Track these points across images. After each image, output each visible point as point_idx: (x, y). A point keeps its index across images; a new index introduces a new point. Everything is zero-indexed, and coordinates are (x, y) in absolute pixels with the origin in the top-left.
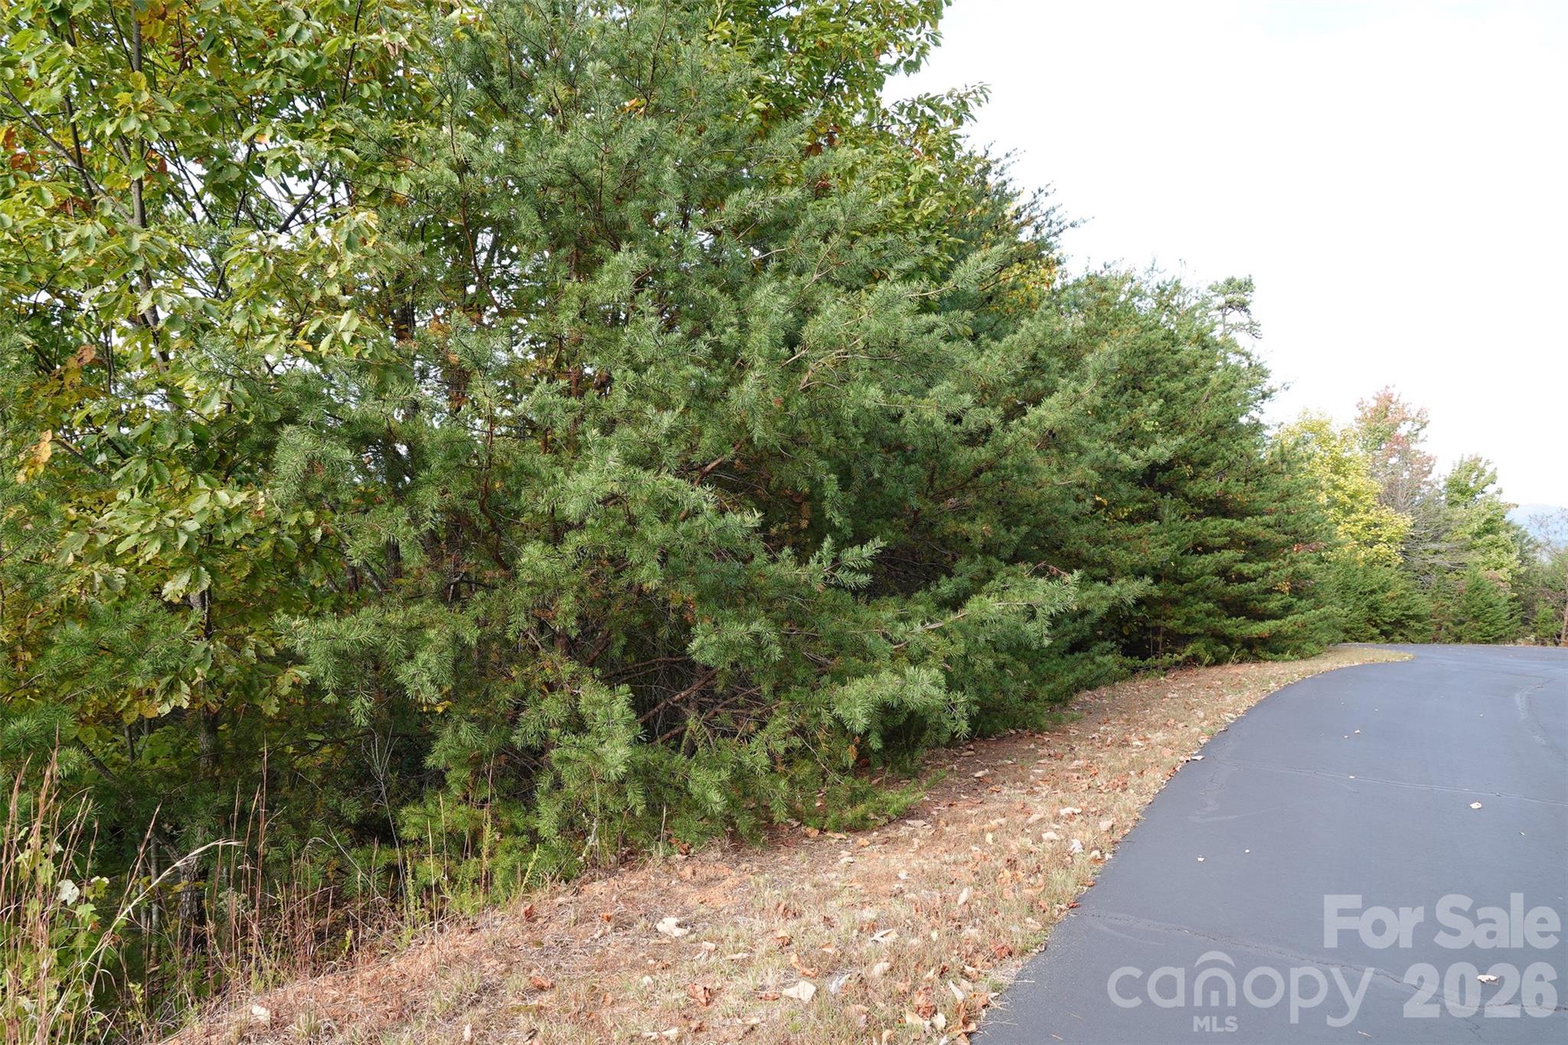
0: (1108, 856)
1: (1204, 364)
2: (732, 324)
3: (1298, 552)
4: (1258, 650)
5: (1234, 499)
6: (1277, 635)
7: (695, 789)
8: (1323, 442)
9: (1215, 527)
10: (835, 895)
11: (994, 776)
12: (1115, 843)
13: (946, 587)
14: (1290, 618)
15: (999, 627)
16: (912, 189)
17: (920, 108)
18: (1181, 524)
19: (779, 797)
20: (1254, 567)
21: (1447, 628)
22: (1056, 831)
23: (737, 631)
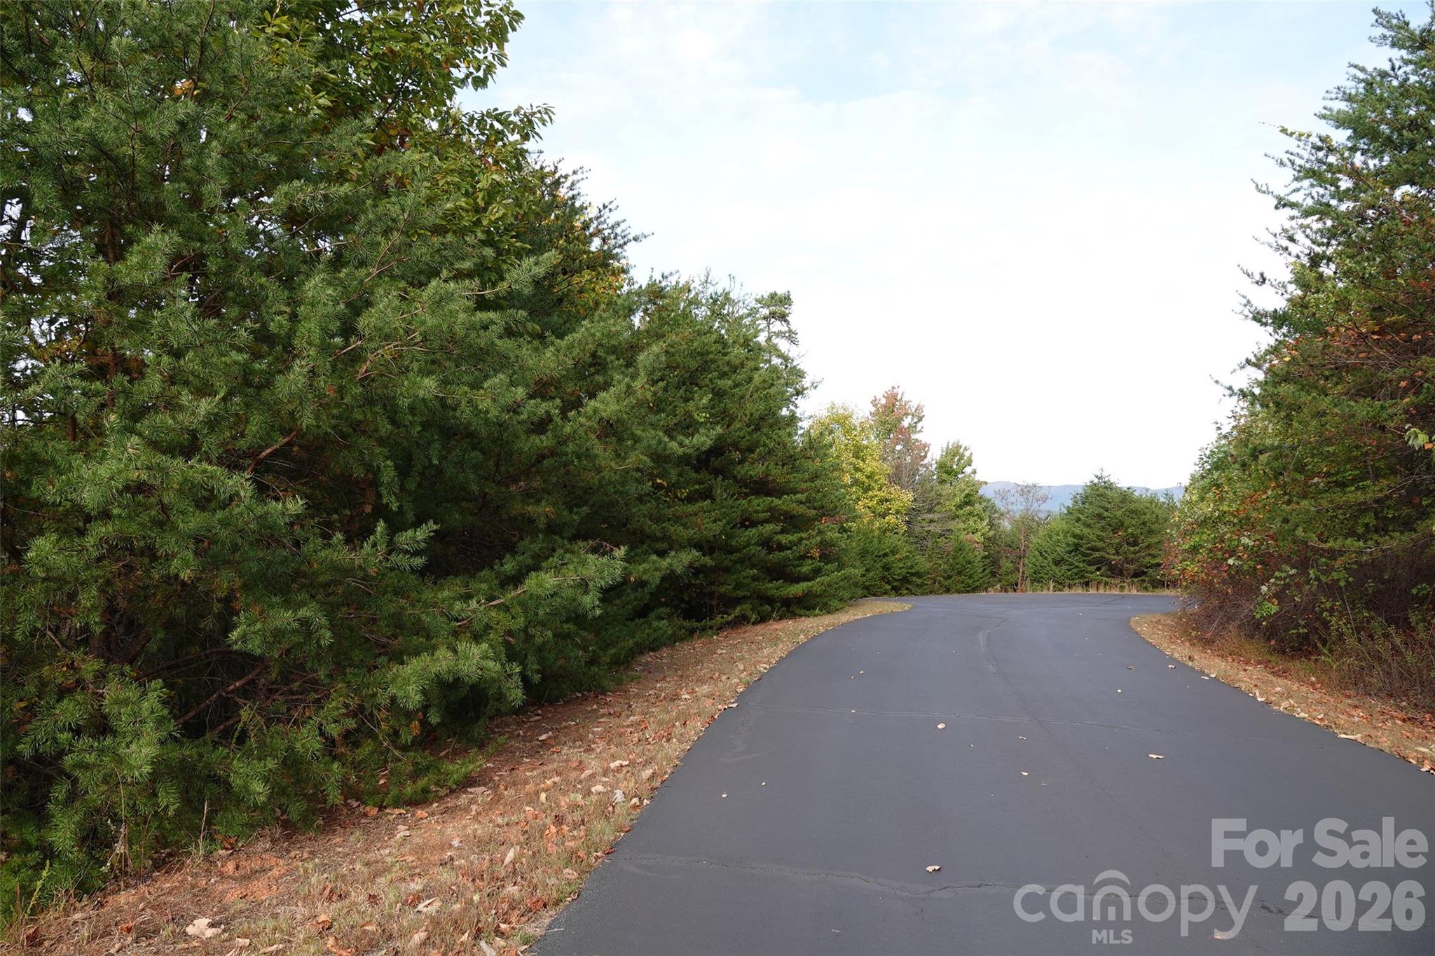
0: (646, 802)
1: (751, 364)
2: (281, 313)
3: (824, 524)
4: (794, 608)
5: (774, 481)
6: (809, 595)
7: (236, 782)
8: (848, 431)
9: (759, 504)
10: (387, 870)
11: (556, 737)
12: (653, 789)
13: (509, 566)
14: (818, 580)
15: (559, 600)
16: (481, 195)
17: (489, 121)
18: (730, 502)
19: (332, 779)
20: (790, 537)
21: (940, 582)
22: (604, 784)
23: (284, 618)
